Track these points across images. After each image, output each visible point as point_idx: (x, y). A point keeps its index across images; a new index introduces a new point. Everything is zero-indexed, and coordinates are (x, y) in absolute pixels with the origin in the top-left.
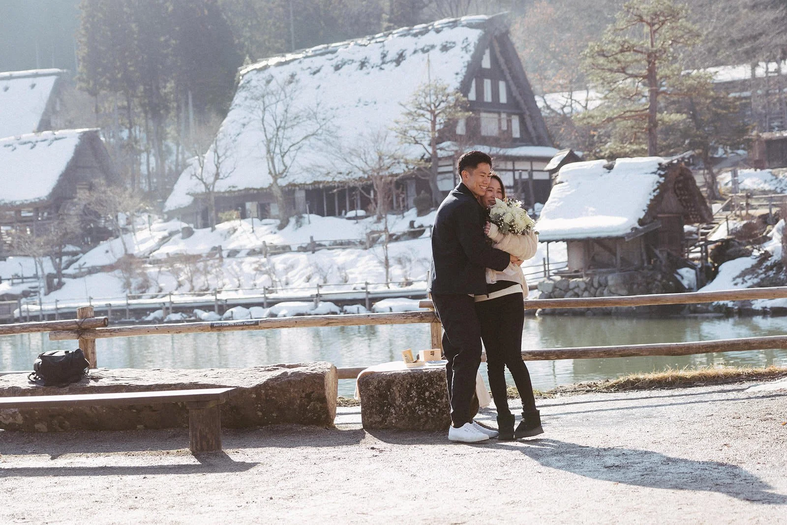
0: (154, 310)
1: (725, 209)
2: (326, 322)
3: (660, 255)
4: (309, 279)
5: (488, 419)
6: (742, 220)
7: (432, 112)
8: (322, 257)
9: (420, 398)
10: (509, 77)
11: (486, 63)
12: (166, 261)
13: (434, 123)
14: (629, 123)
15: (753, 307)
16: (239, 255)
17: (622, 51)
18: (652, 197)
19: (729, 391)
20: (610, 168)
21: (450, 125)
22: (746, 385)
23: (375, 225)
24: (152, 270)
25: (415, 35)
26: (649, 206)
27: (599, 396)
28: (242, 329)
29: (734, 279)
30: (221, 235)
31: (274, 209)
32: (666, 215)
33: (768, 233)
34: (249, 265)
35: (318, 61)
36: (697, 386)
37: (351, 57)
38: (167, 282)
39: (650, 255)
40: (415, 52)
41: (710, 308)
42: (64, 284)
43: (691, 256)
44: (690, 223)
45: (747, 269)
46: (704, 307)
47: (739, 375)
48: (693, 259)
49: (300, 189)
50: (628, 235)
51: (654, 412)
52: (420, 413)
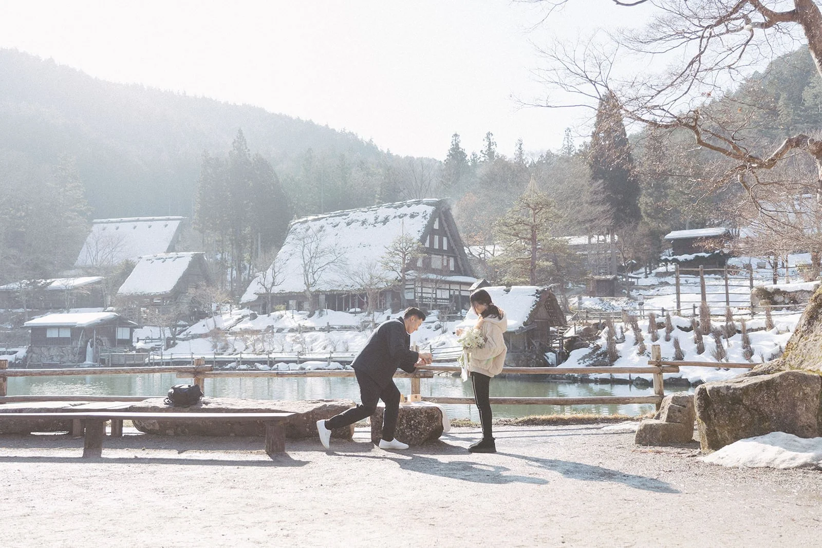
0: (230, 362)
1: (573, 319)
2: (348, 374)
3: (535, 344)
4: (325, 348)
5: (447, 439)
6: (583, 326)
7: (403, 253)
8: (334, 335)
9: (407, 424)
10: (449, 235)
11: (436, 226)
12: (239, 333)
13: (404, 259)
14: (520, 265)
15: (589, 377)
16: (283, 332)
17: (516, 224)
18: (532, 310)
19: (592, 429)
20: (508, 291)
21: (414, 261)
22: (601, 425)
23: (367, 317)
24: (231, 338)
25: (395, 208)
26: (530, 315)
27: (513, 428)
28: (296, 377)
29: (578, 360)
30: (274, 319)
31: (306, 305)
32: (540, 321)
33: (599, 334)
34: (289, 337)
35: (337, 219)
36: (571, 425)
37: (358, 218)
38: (239, 345)
39: (530, 343)
40: (395, 217)
41: (564, 377)
42: (177, 344)
43: (553, 345)
44: (553, 326)
45: (586, 355)
46: (561, 376)
47: (596, 419)
48: (555, 347)
49: (322, 294)
50: (517, 331)
51: (549, 439)
52: (407, 433)
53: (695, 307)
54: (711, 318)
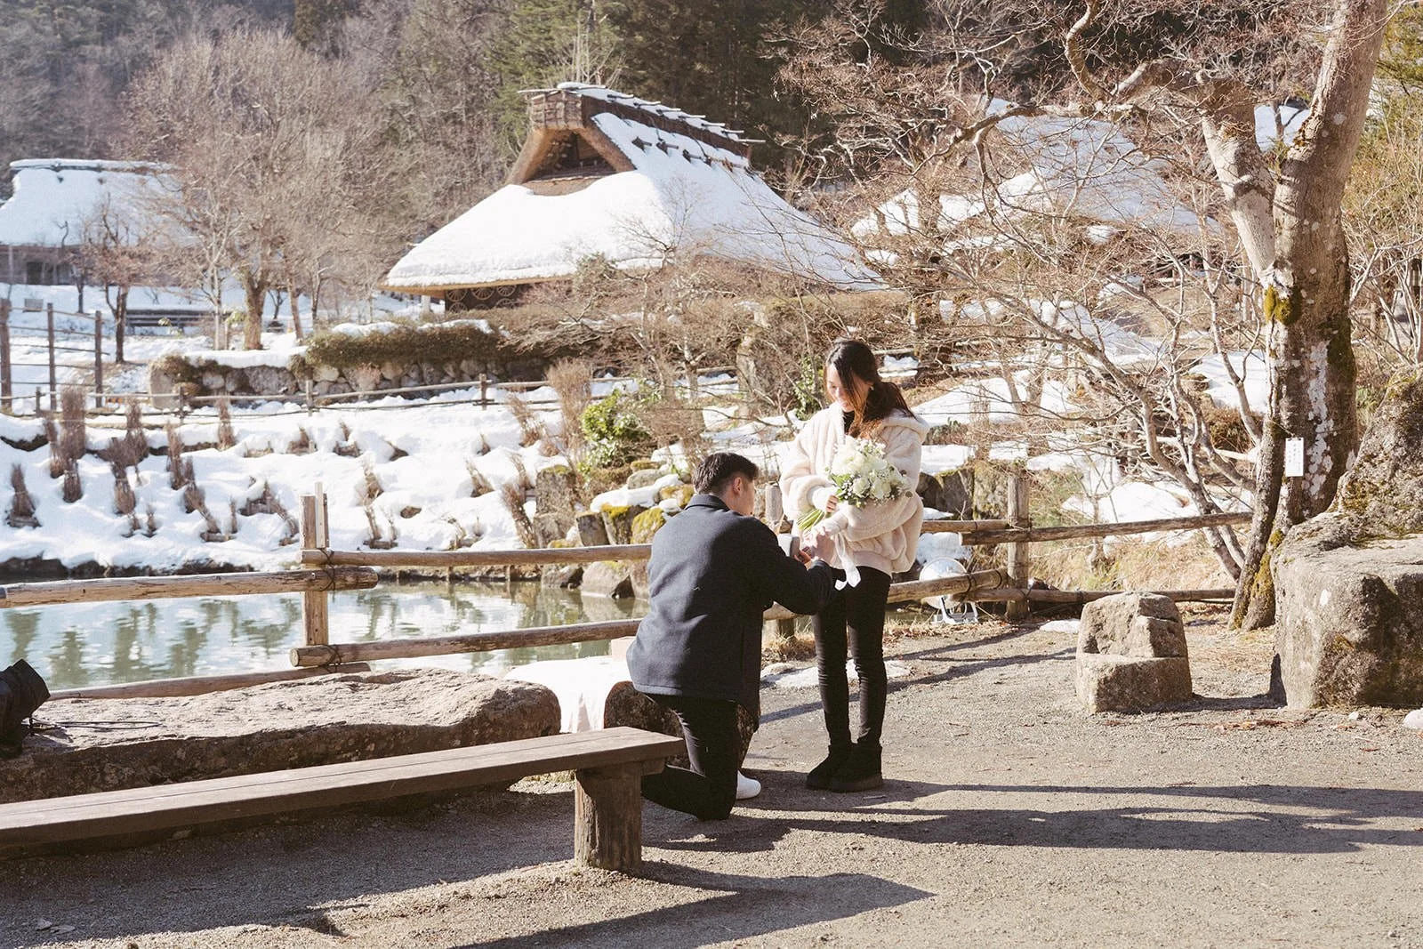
2: (143, 590)
53: (39, 395)
54: (88, 421)
